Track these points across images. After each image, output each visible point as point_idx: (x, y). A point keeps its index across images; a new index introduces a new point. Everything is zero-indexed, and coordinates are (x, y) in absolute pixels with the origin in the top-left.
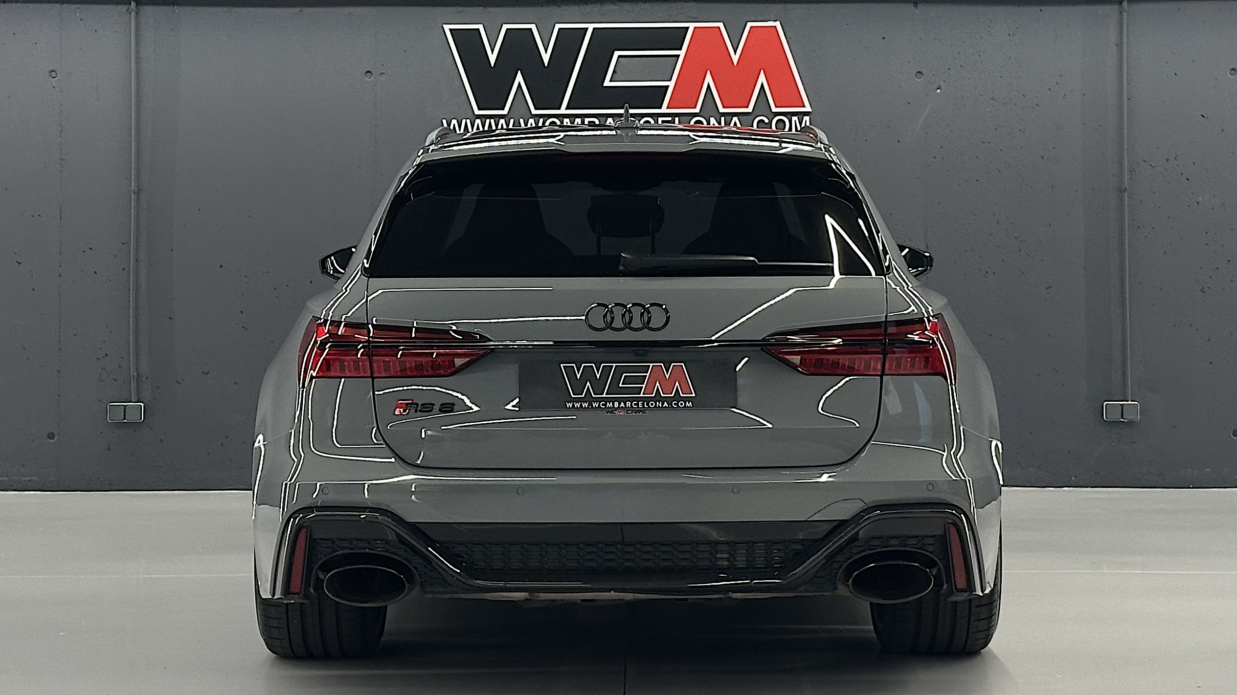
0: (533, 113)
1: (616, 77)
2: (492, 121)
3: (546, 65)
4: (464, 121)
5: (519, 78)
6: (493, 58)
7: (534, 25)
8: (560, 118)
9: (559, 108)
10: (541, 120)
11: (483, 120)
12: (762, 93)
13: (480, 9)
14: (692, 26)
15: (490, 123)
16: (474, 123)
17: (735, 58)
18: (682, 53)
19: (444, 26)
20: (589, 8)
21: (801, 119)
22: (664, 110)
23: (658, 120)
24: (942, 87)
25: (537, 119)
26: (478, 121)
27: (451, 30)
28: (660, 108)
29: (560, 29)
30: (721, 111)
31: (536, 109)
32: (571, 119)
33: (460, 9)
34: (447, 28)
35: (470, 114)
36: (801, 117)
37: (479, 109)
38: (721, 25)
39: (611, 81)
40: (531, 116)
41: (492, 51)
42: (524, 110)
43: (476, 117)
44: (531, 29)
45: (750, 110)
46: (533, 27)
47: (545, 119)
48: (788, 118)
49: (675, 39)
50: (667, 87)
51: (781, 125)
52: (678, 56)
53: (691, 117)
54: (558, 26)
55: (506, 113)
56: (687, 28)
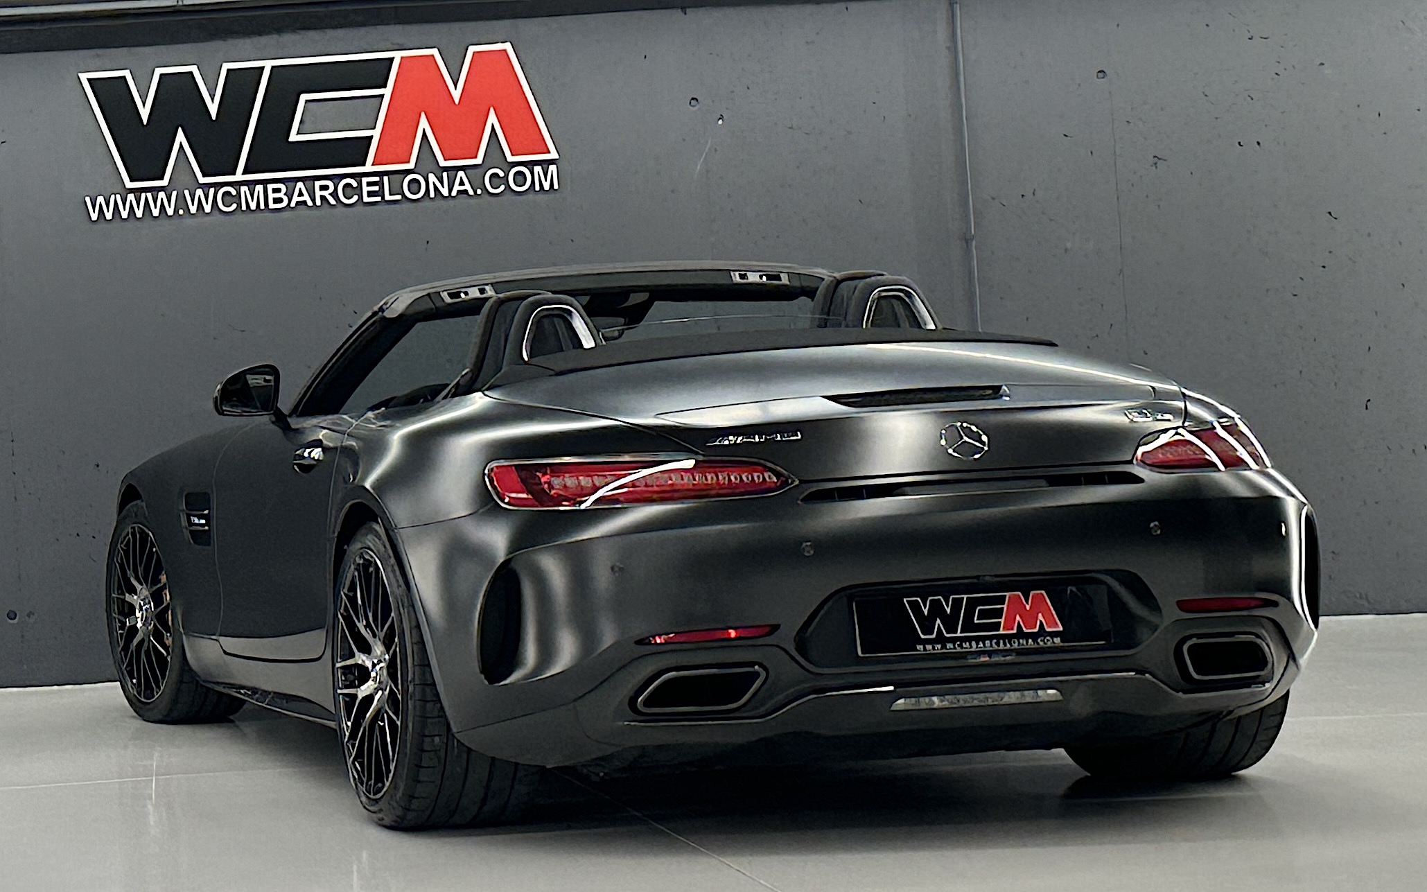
0: (200, 182)
1: (306, 127)
2: (149, 195)
3: (214, 118)
4: (113, 197)
5: (180, 137)
6: (145, 113)
7: (196, 67)
8: (238, 187)
9: (234, 173)
10: (212, 190)
11: (139, 194)
12: (494, 138)
13: (125, 49)
14: (397, 55)
15: (146, 199)
16: (126, 200)
17: (456, 94)
18: (387, 92)
19: (80, 75)
20: (264, 40)
21: (545, 170)
22: (369, 168)
23: (361, 180)
24: (724, 115)
25: (206, 189)
26: (131, 197)
27: (89, 80)
28: (363, 164)
29: (229, 70)
30: (441, 165)
31: (204, 175)
32: (250, 186)
33: (100, 51)
34: (84, 77)
35: (119, 188)
36: (545, 166)
37: (132, 180)
38: (435, 52)
39: (298, 133)
40: (201, 186)
41: (144, 105)
42: (187, 178)
43: (128, 192)
44: (191, 73)
45: (479, 161)
46: (194, 69)
47: (217, 189)
48: (528, 168)
49: (376, 74)
50: (371, 138)
51: (520, 178)
52: (382, 96)
53: (402, 176)
54: (226, 66)
55: (166, 184)
56: (392, 60)
